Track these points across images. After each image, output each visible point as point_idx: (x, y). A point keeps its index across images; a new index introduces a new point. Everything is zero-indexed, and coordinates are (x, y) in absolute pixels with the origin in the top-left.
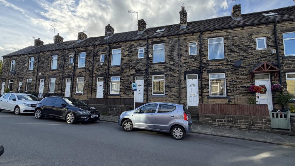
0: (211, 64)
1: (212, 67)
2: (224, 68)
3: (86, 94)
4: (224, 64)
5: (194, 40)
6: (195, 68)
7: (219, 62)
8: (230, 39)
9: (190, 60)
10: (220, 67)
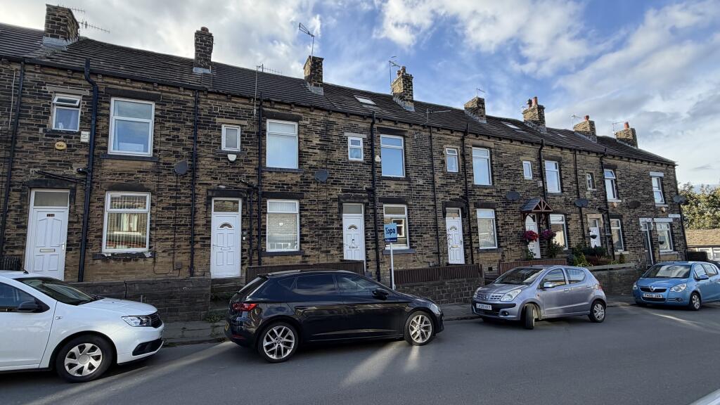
0: (478, 193)
1: (481, 198)
2: (494, 200)
3: (165, 254)
4: (494, 194)
5: (453, 144)
6: (458, 197)
7: (487, 191)
8: (498, 155)
9: (449, 180)
10: (490, 199)
